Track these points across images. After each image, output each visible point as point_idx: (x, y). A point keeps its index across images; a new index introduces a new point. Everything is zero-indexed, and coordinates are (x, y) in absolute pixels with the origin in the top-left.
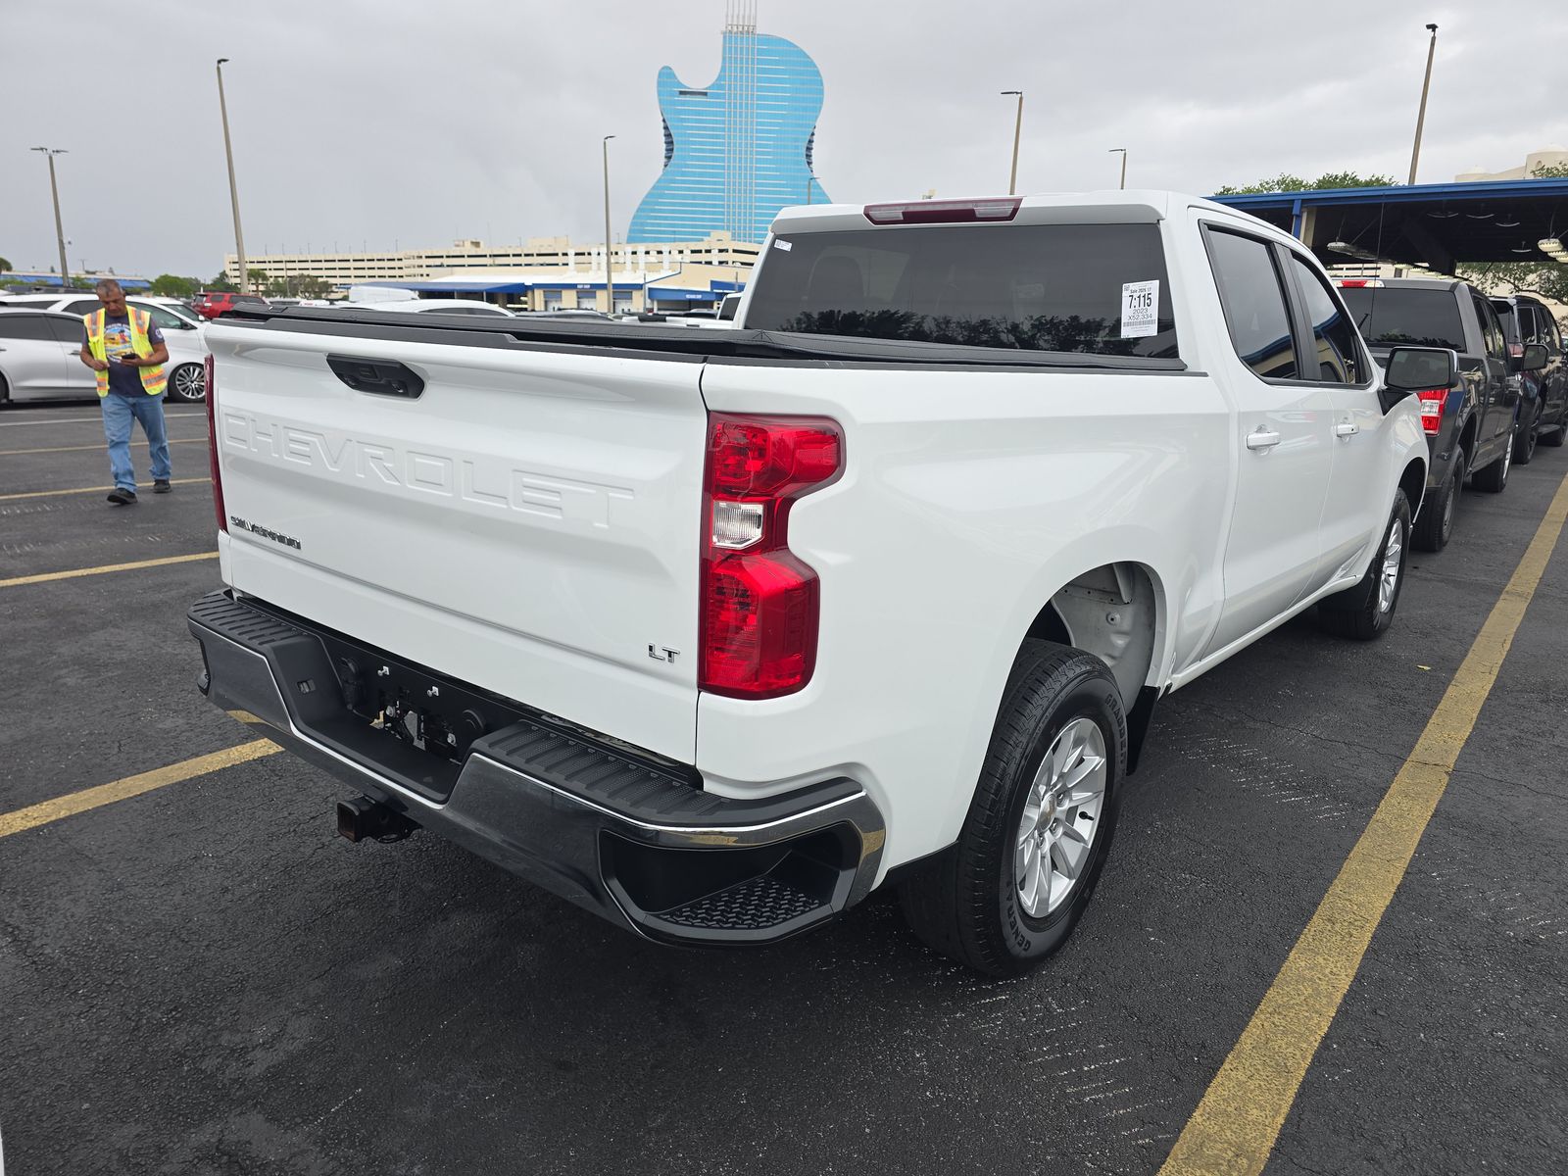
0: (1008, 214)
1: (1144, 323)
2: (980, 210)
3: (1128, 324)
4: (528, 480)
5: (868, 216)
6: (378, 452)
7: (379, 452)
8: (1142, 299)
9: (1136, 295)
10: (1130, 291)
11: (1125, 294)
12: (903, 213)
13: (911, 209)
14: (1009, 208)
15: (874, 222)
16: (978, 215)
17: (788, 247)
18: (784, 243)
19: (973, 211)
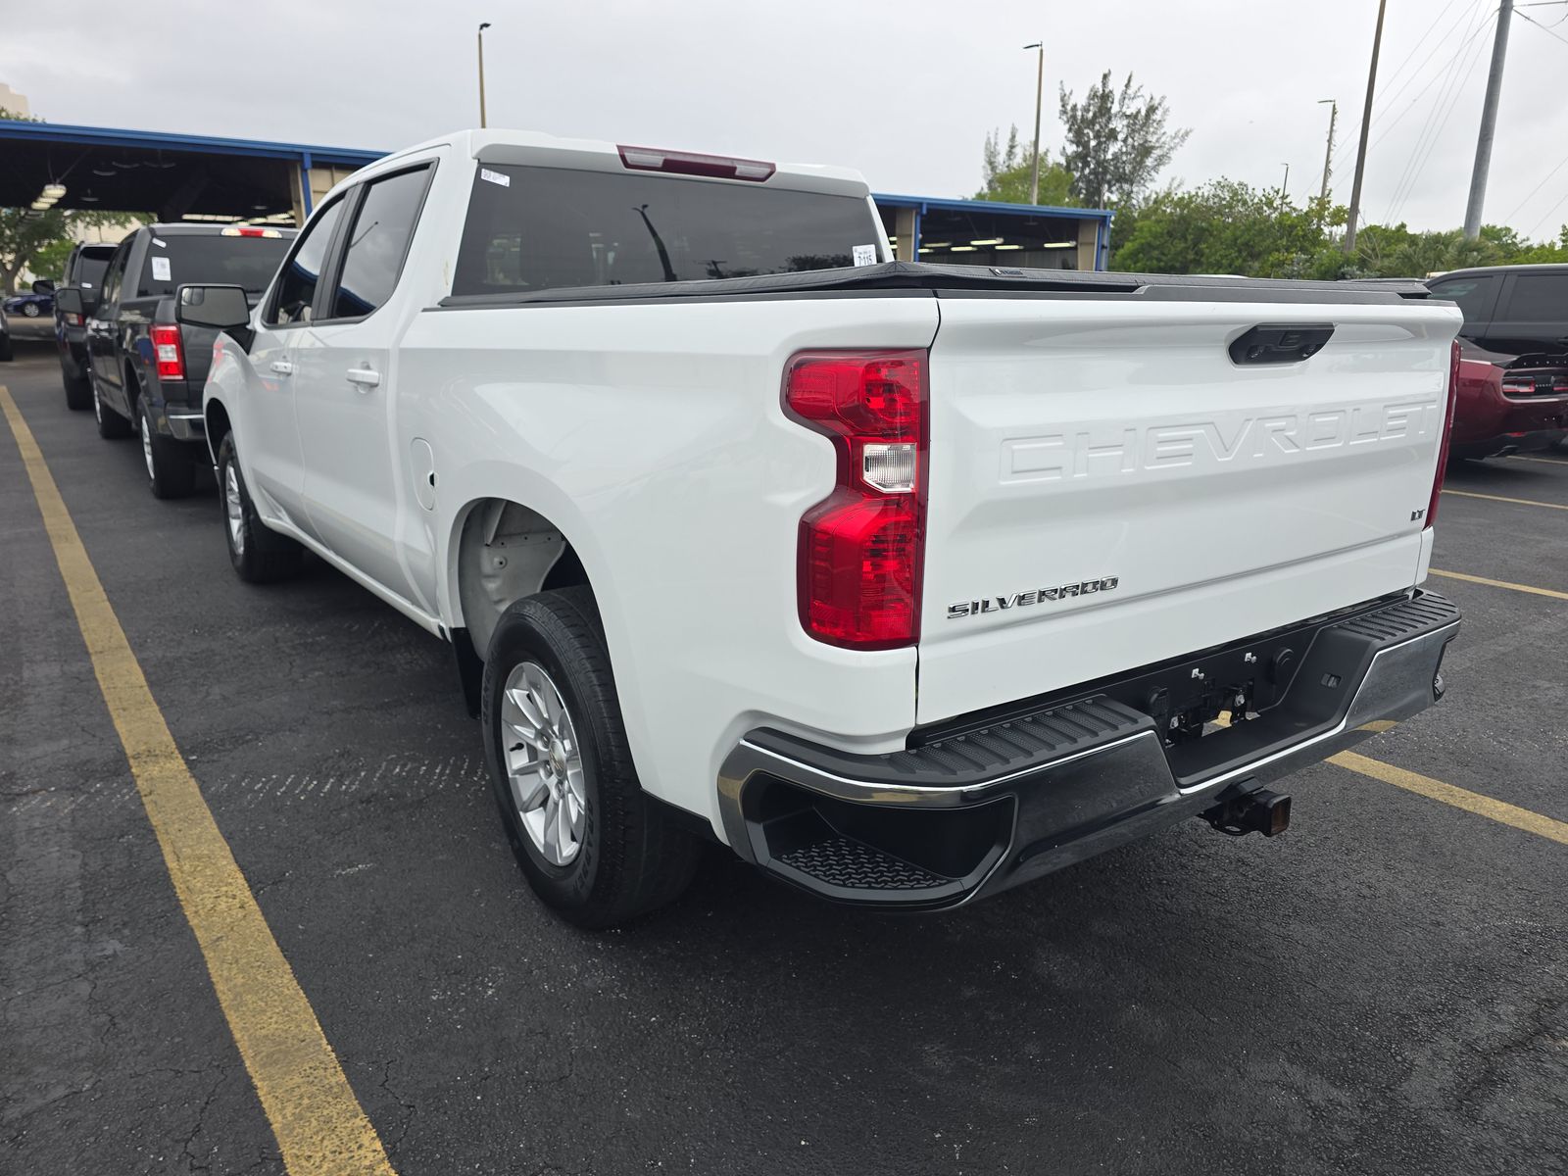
0: (763, 177)
2: (740, 169)
4: (1391, 412)
5: (623, 157)
6: (1279, 424)
7: (1281, 424)
12: (664, 161)
13: (670, 157)
14: (767, 170)
15: (627, 165)
16: (737, 173)
17: (504, 181)
18: (497, 175)
19: (735, 169)
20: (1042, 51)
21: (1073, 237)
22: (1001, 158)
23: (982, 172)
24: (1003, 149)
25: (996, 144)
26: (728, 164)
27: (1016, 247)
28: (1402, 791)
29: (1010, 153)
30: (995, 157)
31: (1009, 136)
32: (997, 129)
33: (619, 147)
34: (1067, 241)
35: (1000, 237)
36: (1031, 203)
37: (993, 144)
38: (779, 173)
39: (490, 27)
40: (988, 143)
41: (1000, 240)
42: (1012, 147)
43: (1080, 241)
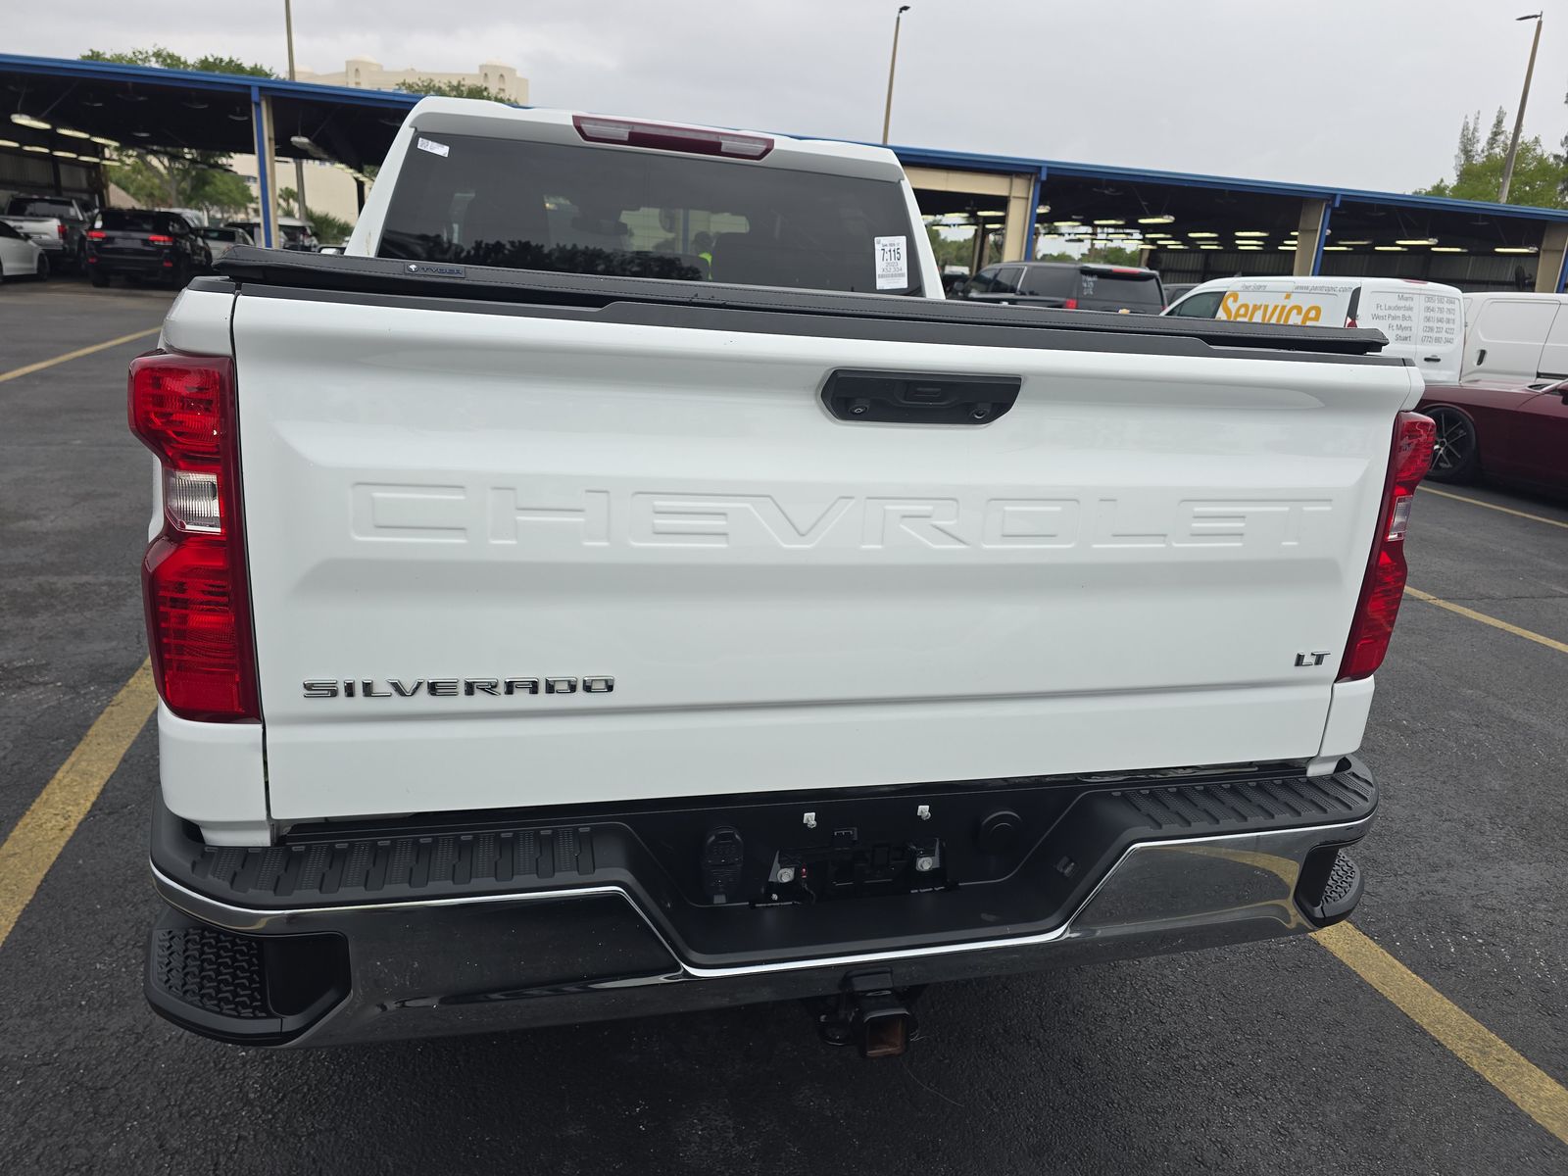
0: (757, 154)
1: (896, 276)
2: (726, 144)
3: (882, 276)
4: (1199, 509)
5: (579, 129)
7: (923, 508)
8: (892, 252)
9: (887, 249)
10: (881, 243)
11: (878, 247)
12: (630, 133)
13: (638, 130)
14: (763, 147)
15: (586, 137)
16: (723, 149)
17: (443, 150)
18: (435, 144)
19: (720, 144)
20: (1540, 23)
21: (1536, 241)
22: (1481, 145)
23: (1453, 162)
24: (1484, 135)
25: (1475, 130)
26: (713, 139)
27: (1458, 250)
28: (1413, 1028)
29: (1492, 141)
30: (1473, 145)
31: (1494, 121)
32: (1479, 113)
33: (575, 118)
34: (1526, 246)
35: (1434, 237)
36: (1497, 201)
37: (1471, 128)
38: (779, 151)
39: (909, 10)
40: (1466, 128)
41: (1432, 241)
42: (1496, 134)
43: (1544, 245)
